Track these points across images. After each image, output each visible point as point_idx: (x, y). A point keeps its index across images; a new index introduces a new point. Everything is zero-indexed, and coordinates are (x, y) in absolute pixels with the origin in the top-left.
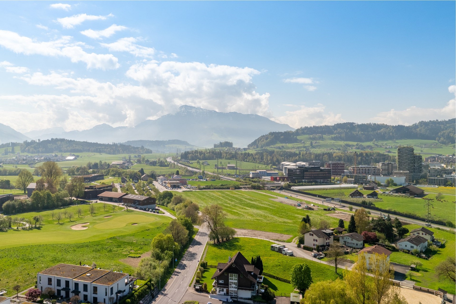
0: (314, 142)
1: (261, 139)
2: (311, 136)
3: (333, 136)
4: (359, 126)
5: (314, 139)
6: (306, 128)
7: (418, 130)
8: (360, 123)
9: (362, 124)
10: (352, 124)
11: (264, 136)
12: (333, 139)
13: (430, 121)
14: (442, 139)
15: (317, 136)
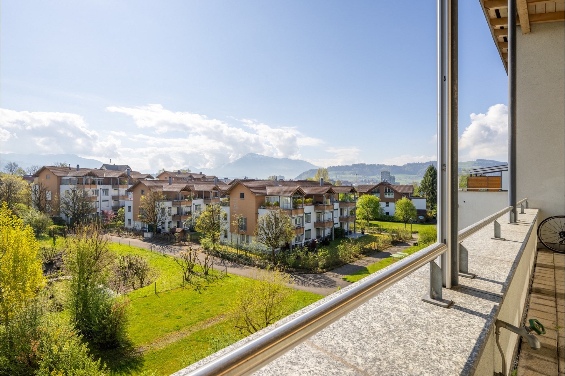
0: (338, 176)
1: (303, 174)
2: (337, 172)
3: (351, 172)
4: (368, 165)
5: (338, 174)
6: (334, 167)
7: (406, 168)
8: (368, 164)
9: (370, 165)
10: (364, 164)
11: (305, 172)
12: (350, 174)
13: (414, 163)
14: (420, 174)
15: (340, 172)
